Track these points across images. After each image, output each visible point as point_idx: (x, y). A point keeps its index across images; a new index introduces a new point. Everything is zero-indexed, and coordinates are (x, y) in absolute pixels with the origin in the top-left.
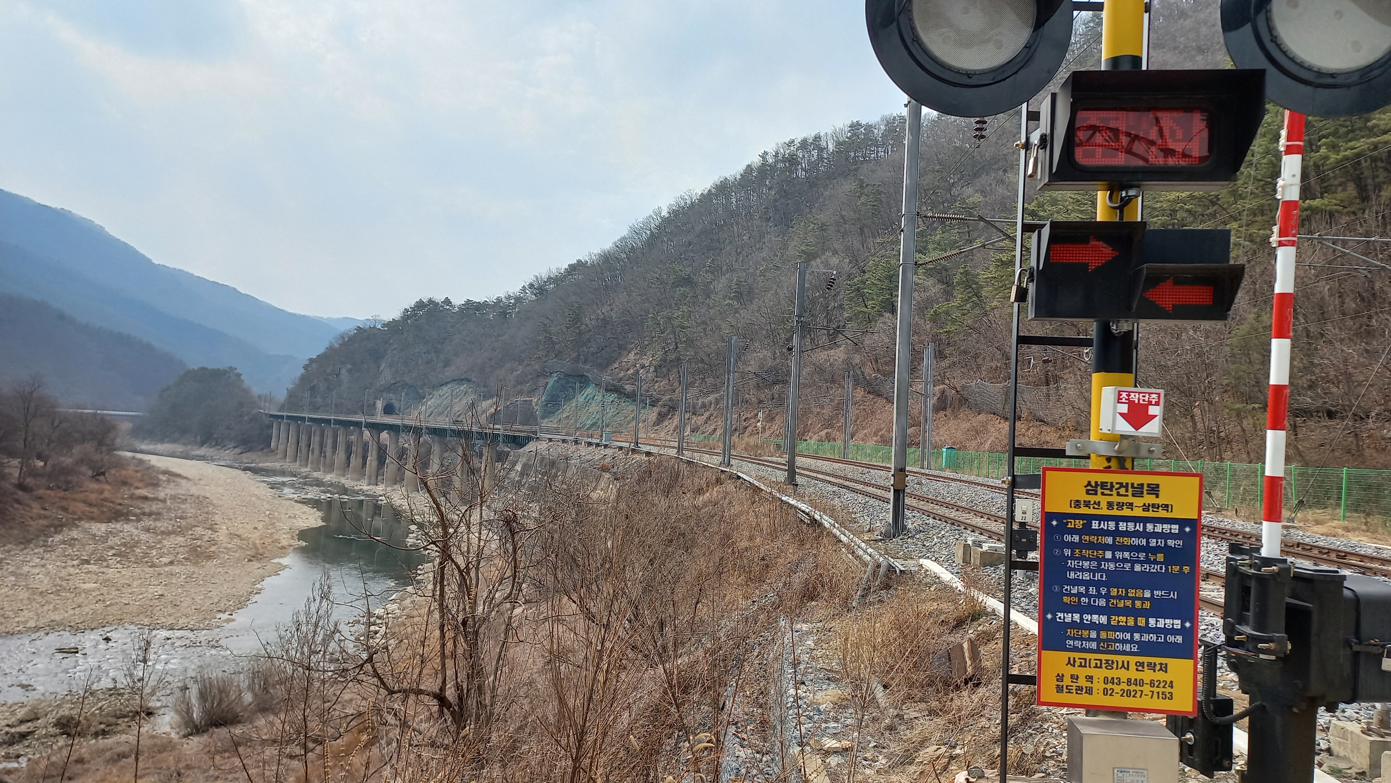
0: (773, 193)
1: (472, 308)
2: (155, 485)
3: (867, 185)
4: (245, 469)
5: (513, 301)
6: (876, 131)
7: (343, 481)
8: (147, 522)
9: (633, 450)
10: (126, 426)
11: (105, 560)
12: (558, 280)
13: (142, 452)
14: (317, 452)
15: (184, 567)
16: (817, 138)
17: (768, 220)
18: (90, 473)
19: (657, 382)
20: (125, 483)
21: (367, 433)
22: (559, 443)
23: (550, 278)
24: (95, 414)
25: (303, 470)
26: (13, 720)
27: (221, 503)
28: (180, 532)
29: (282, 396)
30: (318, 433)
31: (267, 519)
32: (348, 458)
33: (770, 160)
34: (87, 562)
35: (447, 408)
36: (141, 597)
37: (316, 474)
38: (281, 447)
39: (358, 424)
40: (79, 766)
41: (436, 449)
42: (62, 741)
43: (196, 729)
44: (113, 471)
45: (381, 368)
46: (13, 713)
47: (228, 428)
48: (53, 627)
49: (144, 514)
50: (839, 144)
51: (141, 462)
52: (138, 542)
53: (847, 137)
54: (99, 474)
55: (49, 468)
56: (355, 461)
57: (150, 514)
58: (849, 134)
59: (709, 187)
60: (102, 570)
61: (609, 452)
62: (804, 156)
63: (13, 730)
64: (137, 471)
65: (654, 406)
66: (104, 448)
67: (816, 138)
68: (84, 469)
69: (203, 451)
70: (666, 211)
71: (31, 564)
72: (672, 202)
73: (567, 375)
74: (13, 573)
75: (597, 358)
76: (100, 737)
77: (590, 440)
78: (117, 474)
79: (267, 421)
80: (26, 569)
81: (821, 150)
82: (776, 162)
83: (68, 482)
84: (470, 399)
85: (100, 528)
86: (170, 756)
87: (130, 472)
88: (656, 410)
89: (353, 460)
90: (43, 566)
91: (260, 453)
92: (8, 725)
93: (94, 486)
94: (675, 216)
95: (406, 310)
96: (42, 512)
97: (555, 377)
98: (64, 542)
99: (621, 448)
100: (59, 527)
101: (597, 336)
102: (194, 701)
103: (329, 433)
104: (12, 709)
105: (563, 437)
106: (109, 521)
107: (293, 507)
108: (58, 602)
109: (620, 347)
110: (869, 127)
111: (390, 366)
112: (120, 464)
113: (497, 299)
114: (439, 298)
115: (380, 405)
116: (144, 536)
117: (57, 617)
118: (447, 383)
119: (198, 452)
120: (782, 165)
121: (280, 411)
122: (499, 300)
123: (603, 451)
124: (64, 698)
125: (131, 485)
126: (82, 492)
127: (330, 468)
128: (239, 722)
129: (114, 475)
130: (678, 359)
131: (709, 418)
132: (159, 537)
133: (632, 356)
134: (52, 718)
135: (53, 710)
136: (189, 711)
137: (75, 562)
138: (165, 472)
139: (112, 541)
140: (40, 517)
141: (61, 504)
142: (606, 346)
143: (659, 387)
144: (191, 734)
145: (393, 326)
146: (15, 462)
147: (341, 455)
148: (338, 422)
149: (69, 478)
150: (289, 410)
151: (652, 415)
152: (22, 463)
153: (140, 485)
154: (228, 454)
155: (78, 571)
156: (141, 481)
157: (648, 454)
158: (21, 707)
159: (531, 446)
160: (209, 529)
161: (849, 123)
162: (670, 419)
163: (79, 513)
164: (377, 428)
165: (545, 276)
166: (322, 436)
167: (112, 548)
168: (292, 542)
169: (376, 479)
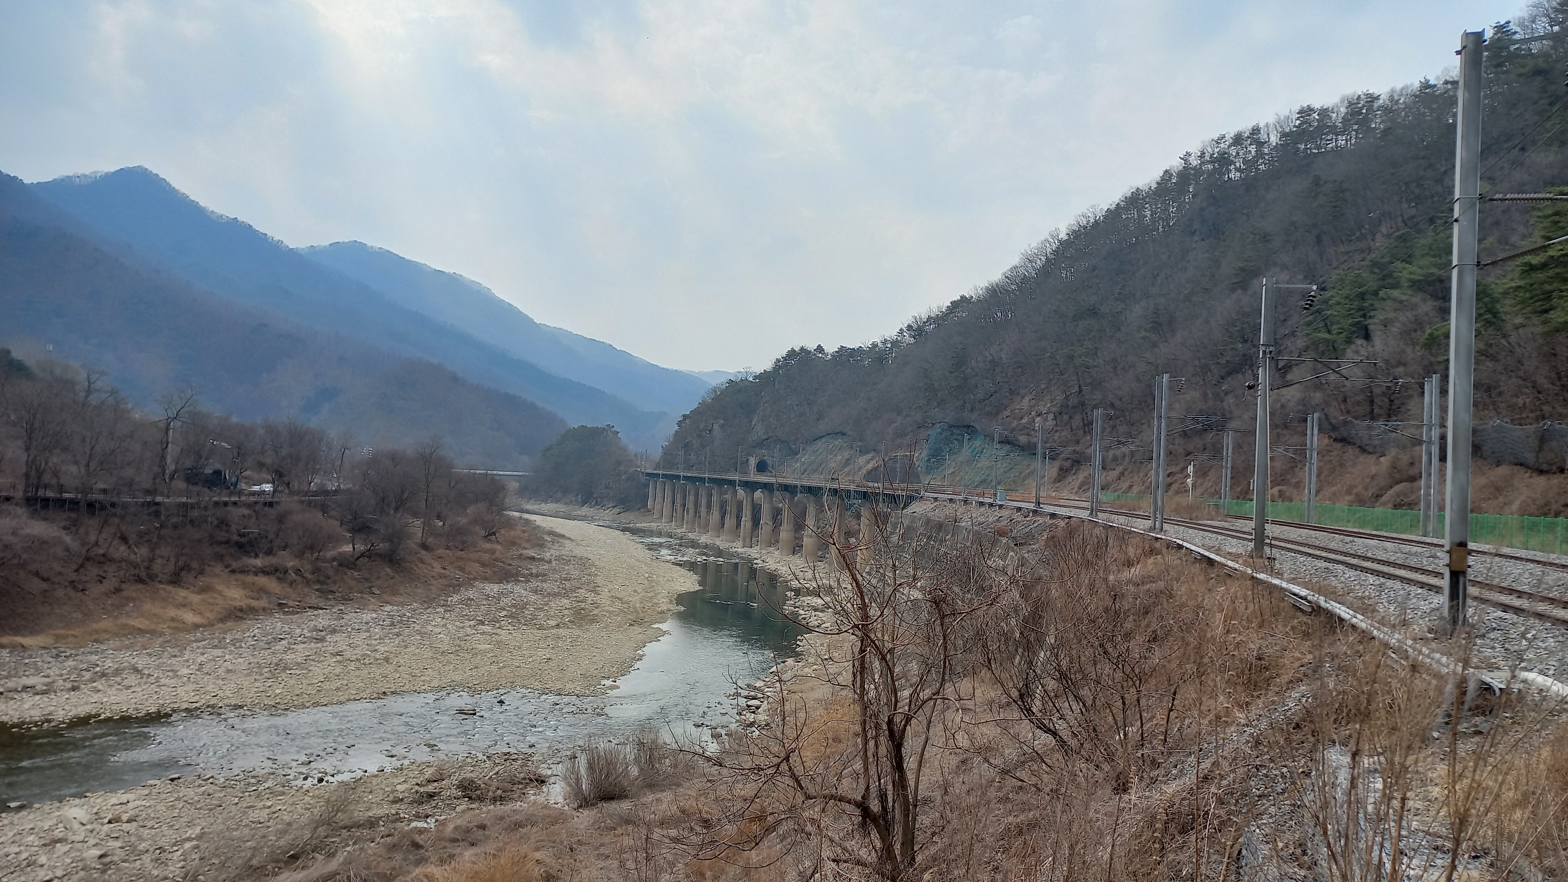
0: (1199, 201)
1: (845, 355)
2: (541, 545)
3: (1325, 182)
4: (624, 530)
5: (889, 346)
6: (1334, 115)
7: (718, 543)
8: (534, 583)
9: (1035, 512)
10: (514, 485)
11: (498, 622)
12: (939, 320)
13: (528, 512)
14: (691, 512)
15: (570, 631)
16: (1256, 130)
17: (1193, 233)
18: (483, 533)
19: (1057, 431)
20: (514, 543)
21: (741, 493)
22: (945, 503)
23: (929, 318)
24: (486, 474)
25: (679, 531)
26: (421, 779)
27: (603, 565)
28: (564, 593)
29: (657, 454)
30: (692, 492)
31: (646, 582)
32: (723, 518)
33: (1194, 162)
34: (482, 623)
35: (821, 464)
36: (531, 660)
37: (691, 536)
38: (658, 507)
39: (731, 483)
40: (481, 832)
41: (811, 510)
42: (463, 805)
43: (584, 802)
44: (503, 531)
45: (753, 423)
46: (421, 772)
47: (607, 487)
48: (453, 687)
49: (531, 574)
50: (1284, 135)
51: (527, 521)
52: (527, 603)
53: (1295, 126)
54: (490, 535)
55: (447, 528)
56: (729, 522)
57: (537, 576)
58: (1298, 122)
59: (1117, 201)
60: (495, 631)
61: (1005, 513)
62: (1238, 153)
63: (422, 790)
64: (524, 532)
65: (1054, 459)
66: (494, 508)
67: (1253, 130)
68: (477, 528)
69: (585, 510)
70: (1065, 233)
71: (433, 623)
72: (1073, 221)
73: (951, 426)
74: (419, 633)
75: (985, 406)
76: (498, 803)
77: (981, 500)
78: (507, 534)
79: (643, 479)
80: (430, 628)
81: (1260, 144)
82: (1202, 163)
83: (463, 542)
84: (846, 455)
85: (493, 589)
86: (562, 829)
87: (518, 533)
88: (1057, 464)
89: (727, 521)
90: (444, 626)
91: (637, 513)
92: (418, 784)
93: (488, 546)
94: (1075, 238)
95: (778, 360)
96: (443, 571)
97: (938, 428)
98: (461, 602)
99: (1019, 509)
100: (455, 587)
101: (985, 381)
102: (583, 771)
103: (703, 493)
104: (420, 768)
105: (950, 497)
106: (500, 582)
107: (670, 569)
108: (458, 662)
109: (1012, 392)
110: (1324, 113)
111: (762, 420)
112: (509, 524)
113: (873, 344)
114: (811, 346)
115: (753, 462)
116: (533, 598)
117: (458, 678)
118: (821, 437)
119: (579, 513)
120: (1210, 167)
121: (656, 469)
122: (875, 345)
123: (998, 513)
124: (464, 760)
125: (520, 545)
126: (476, 552)
127: (705, 529)
128: (626, 797)
129: (504, 535)
130: (1082, 404)
131: (1122, 474)
132: (546, 599)
133: (1026, 403)
134: (455, 780)
135: (455, 772)
136: (578, 780)
137: (472, 623)
138: (552, 533)
139: (505, 601)
140: (441, 576)
141: (458, 564)
142: (995, 392)
143: (1060, 437)
144: (580, 806)
145: (765, 378)
146: (418, 523)
147: (716, 515)
148: (713, 481)
149: (465, 538)
150: (664, 468)
151: (1052, 470)
152: (424, 523)
153: (527, 546)
154: (608, 514)
155: (474, 631)
156: (528, 541)
157: (1053, 516)
158: (428, 766)
159: (916, 508)
160: (592, 591)
161: (1297, 108)
162: (1075, 474)
163: (474, 573)
164: (751, 486)
165: (924, 317)
166: (697, 495)
167: (504, 609)
168: (671, 607)
169: (751, 540)
